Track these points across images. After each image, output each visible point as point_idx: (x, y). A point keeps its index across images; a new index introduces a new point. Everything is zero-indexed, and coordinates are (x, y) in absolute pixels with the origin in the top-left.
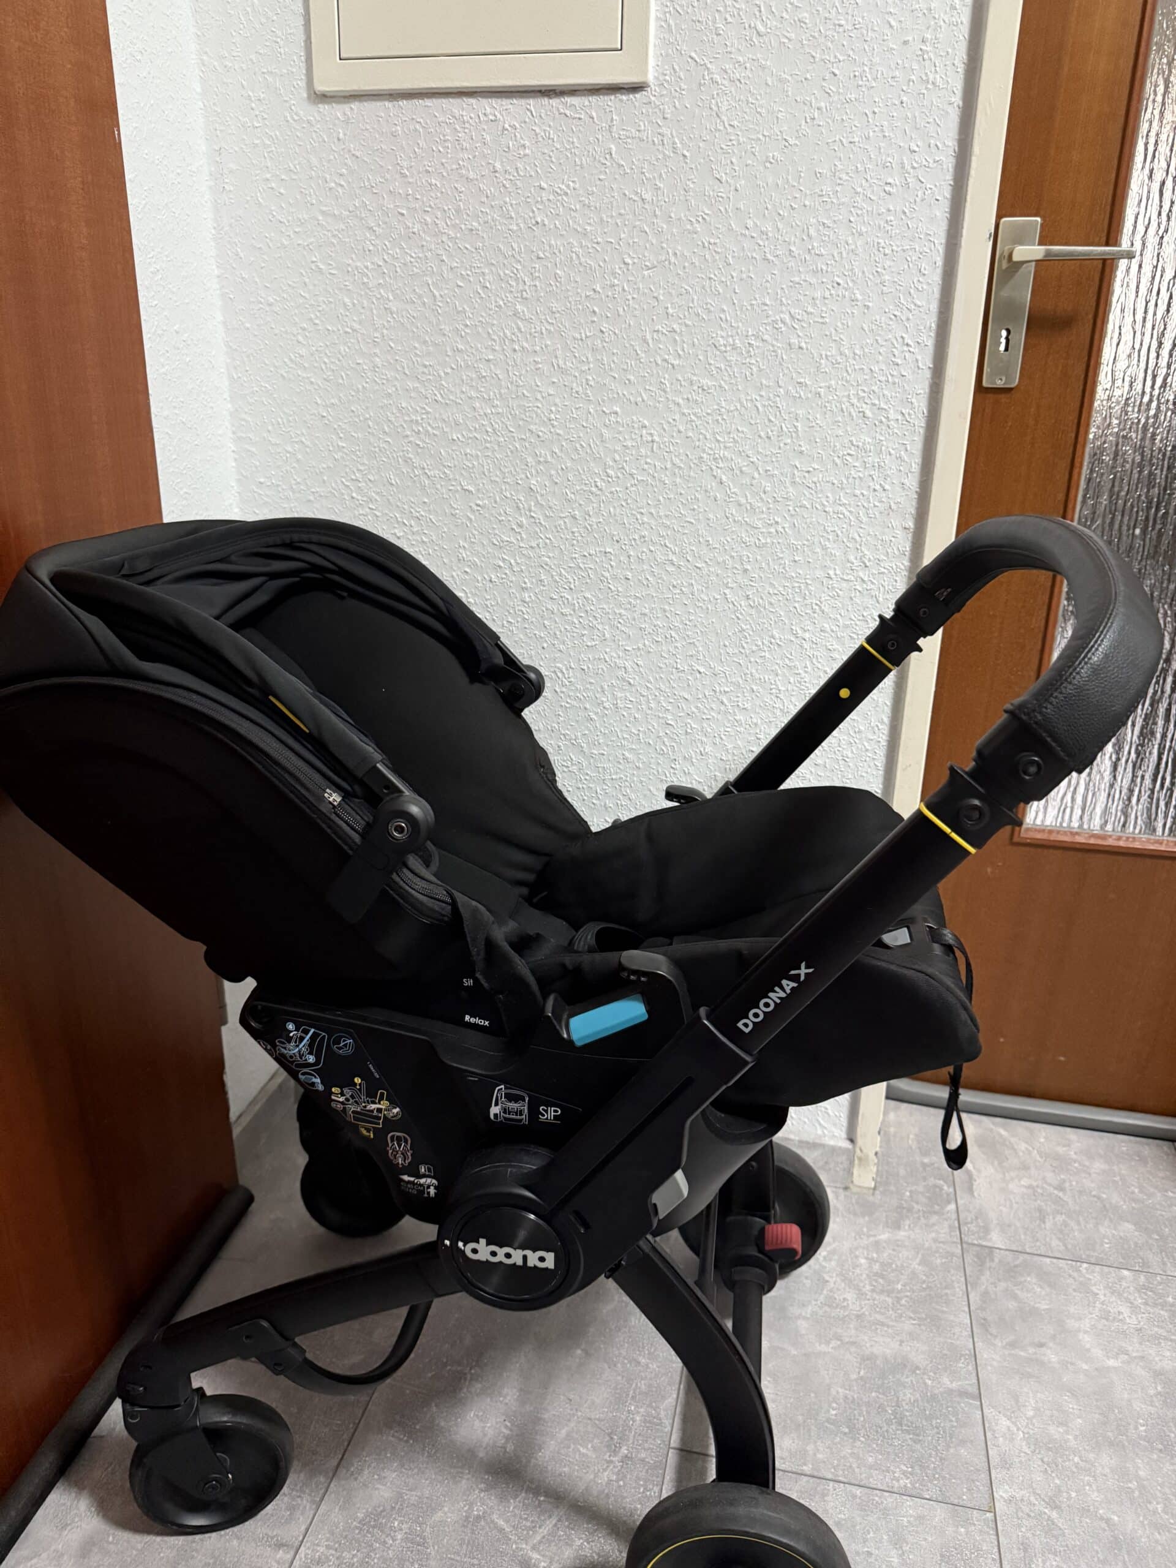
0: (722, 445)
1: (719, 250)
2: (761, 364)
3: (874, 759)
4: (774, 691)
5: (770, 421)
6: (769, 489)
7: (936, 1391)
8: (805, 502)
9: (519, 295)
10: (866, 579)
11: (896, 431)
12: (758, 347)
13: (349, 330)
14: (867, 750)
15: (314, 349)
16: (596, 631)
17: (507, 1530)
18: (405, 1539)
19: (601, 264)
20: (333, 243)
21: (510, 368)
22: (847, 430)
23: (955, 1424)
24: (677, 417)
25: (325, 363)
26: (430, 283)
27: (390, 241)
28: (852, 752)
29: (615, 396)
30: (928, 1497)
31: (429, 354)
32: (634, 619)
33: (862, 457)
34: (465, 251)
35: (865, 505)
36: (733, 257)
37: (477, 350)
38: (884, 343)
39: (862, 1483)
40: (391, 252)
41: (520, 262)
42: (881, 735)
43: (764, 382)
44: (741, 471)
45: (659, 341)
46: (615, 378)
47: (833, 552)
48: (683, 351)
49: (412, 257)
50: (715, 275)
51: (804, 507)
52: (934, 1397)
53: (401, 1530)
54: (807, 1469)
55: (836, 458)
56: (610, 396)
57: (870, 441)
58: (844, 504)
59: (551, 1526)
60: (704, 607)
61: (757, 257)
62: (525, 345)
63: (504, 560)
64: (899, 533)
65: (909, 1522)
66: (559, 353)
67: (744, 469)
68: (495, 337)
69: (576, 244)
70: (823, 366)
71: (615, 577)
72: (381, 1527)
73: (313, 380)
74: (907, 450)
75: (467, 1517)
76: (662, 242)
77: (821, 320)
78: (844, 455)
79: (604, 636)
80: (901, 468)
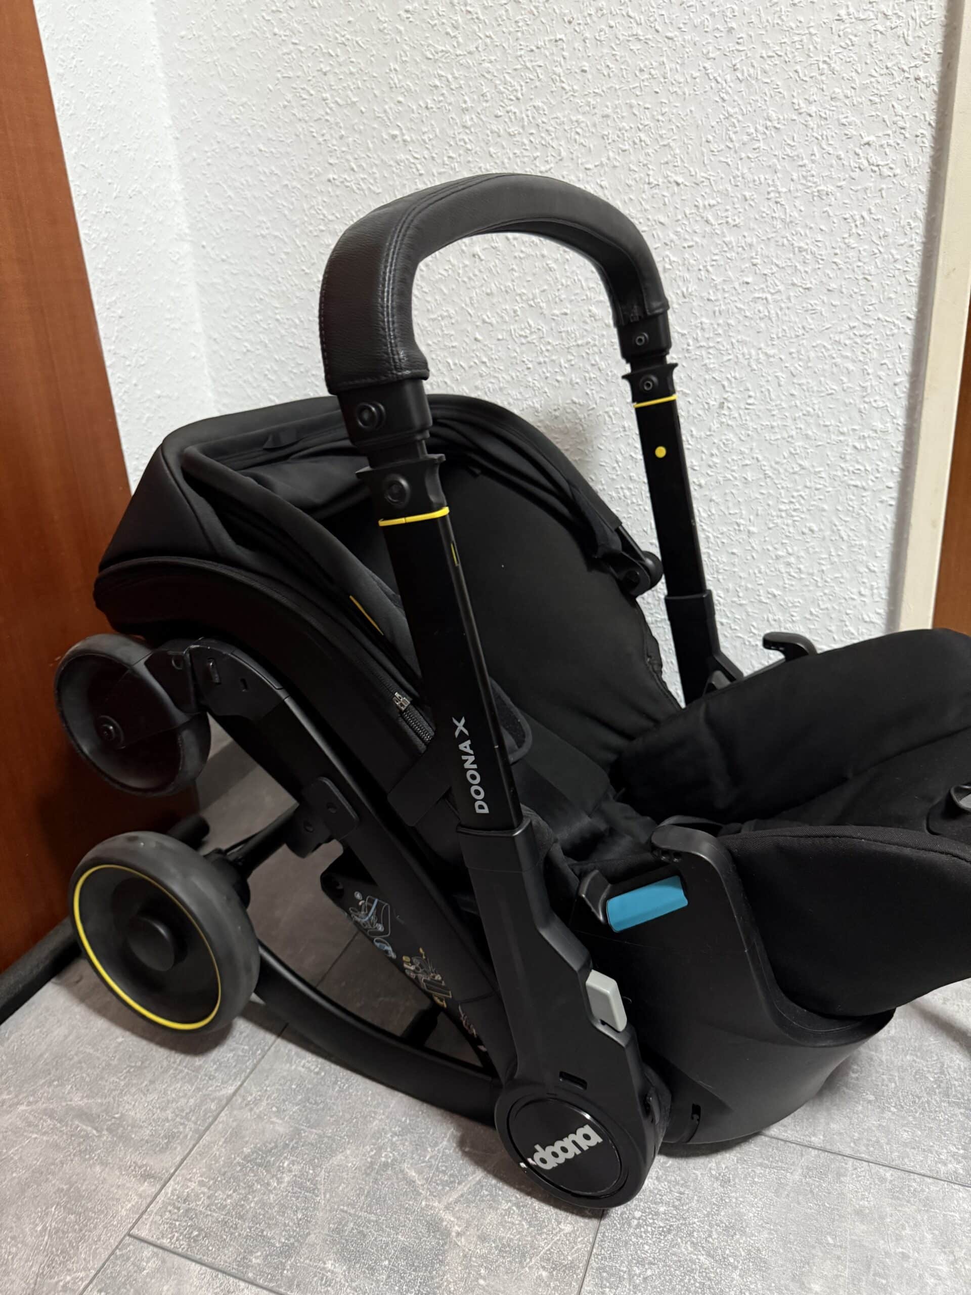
4: (772, 195)
14: (896, 261)
16: (550, 149)
17: (419, 1182)
18: (294, 1183)
28: (877, 267)
32: (595, 125)
39: (894, 1164)
42: (914, 236)
59: (474, 1183)
60: (680, 93)
63: (440, 76)
71: (569, 72)
75: (372, 1164)
79: (560, 155)
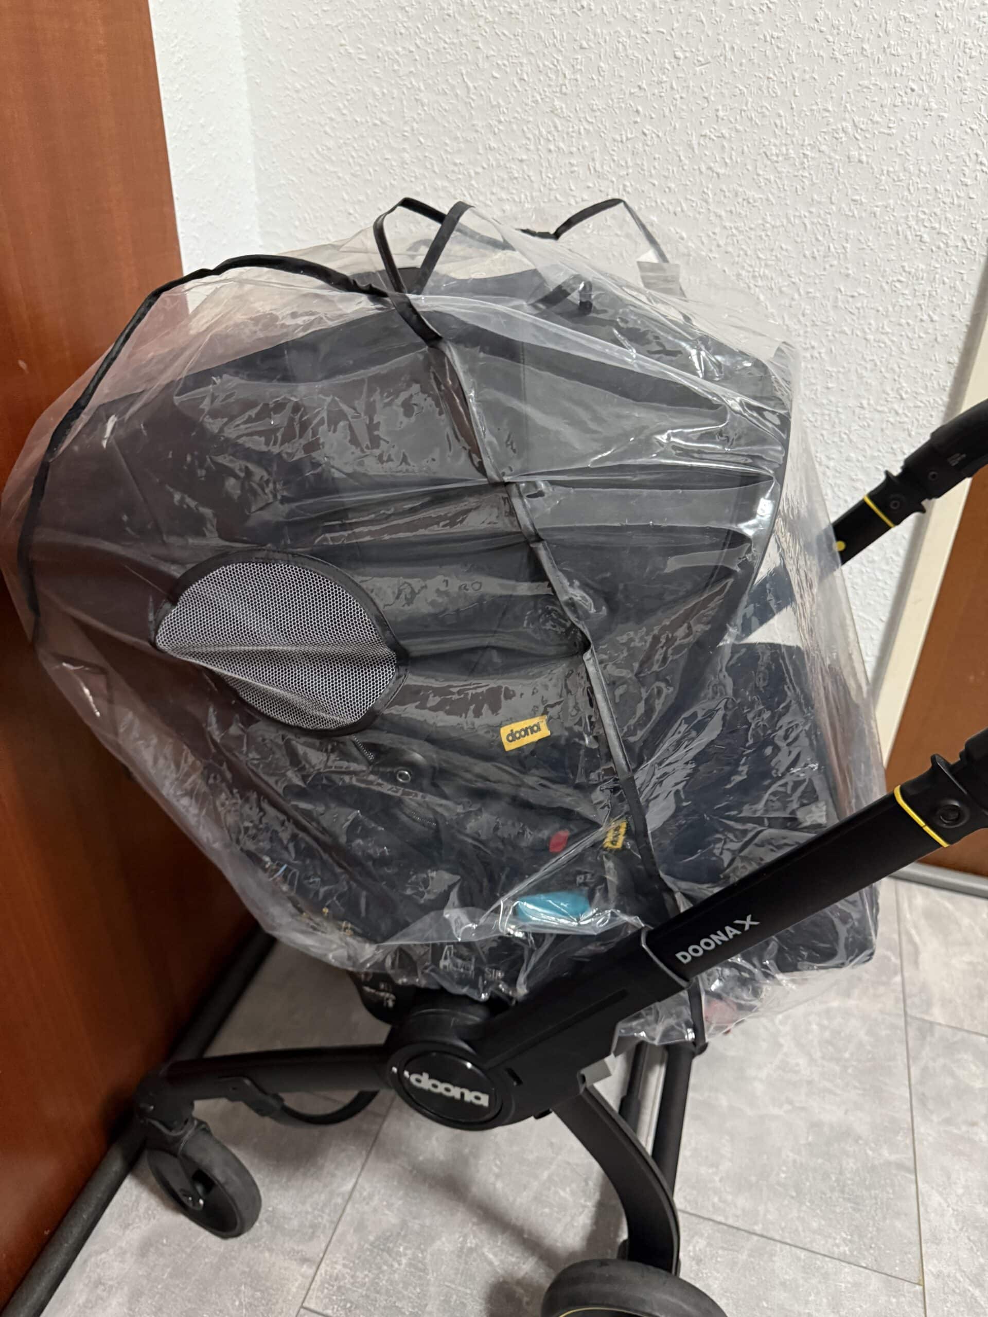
0: (763, 263)
1: (782, 46)
2: (814, 178)
3: (883, 589)
5: (817, 239)
6: (808, 312)
7: (876, 1163)
8: (846, 329)
9: (558, 90)
10: (900, 411)
11: (954, 258)
12: (813, 158)
13: (378, 122)
15: (341, 141)
19: (650, 58)
20: (362, 24)
21: (544, 170)
22: (900, 255)
23: (892, 1196)
24: (717, 230)
25: (352, 157)
26: (464, 72)
27: (423, 24)
29: (654, 204)
30: (864, 1265)
31: (459, 151)
33: (913, 284)
34: (503, 37)
35: (910, 335)
36: (798, 54)
37: (510, 149)
38: (955, 160)
39: (806, 1247)
40: (423, 36)
41: (561, 51)
43: (815, 197)
44: (781, 292)
45: (706, 147)
46: (654, 185)
47: (869, 381)
48: (731, 158)
49: (445, 42)
50: (775, 74)
51: (843, 332)
52: (873, 1168)
53: (405, 1255)
54: (758, 1228)
55: (884, 284)
56: (648, 204)
57: (924, 267)
58: (887, 333)
61: (824, 55)
62: (561, 145)
64: (942, 367)
65: (846, 1288)
66: (597, 155)
67: (784, 289)
68: (530, 136)
69: (624, 34)
70: (883, 182)
72: (389, 1251)
73: (340, 175)
74: (962, 280)
75: (462, 1248)
76: (718, 34)
77: (886, 131)
78: (893, 281)
80: (954, 299)
